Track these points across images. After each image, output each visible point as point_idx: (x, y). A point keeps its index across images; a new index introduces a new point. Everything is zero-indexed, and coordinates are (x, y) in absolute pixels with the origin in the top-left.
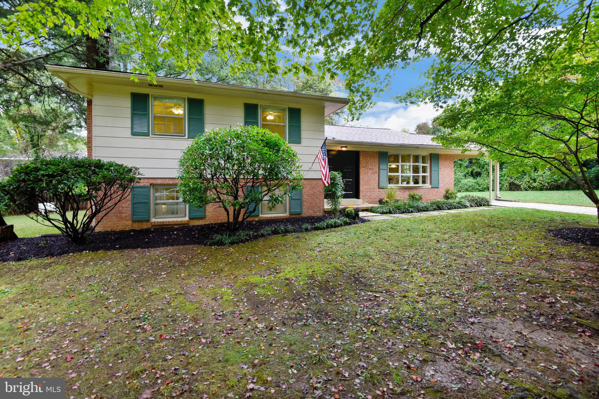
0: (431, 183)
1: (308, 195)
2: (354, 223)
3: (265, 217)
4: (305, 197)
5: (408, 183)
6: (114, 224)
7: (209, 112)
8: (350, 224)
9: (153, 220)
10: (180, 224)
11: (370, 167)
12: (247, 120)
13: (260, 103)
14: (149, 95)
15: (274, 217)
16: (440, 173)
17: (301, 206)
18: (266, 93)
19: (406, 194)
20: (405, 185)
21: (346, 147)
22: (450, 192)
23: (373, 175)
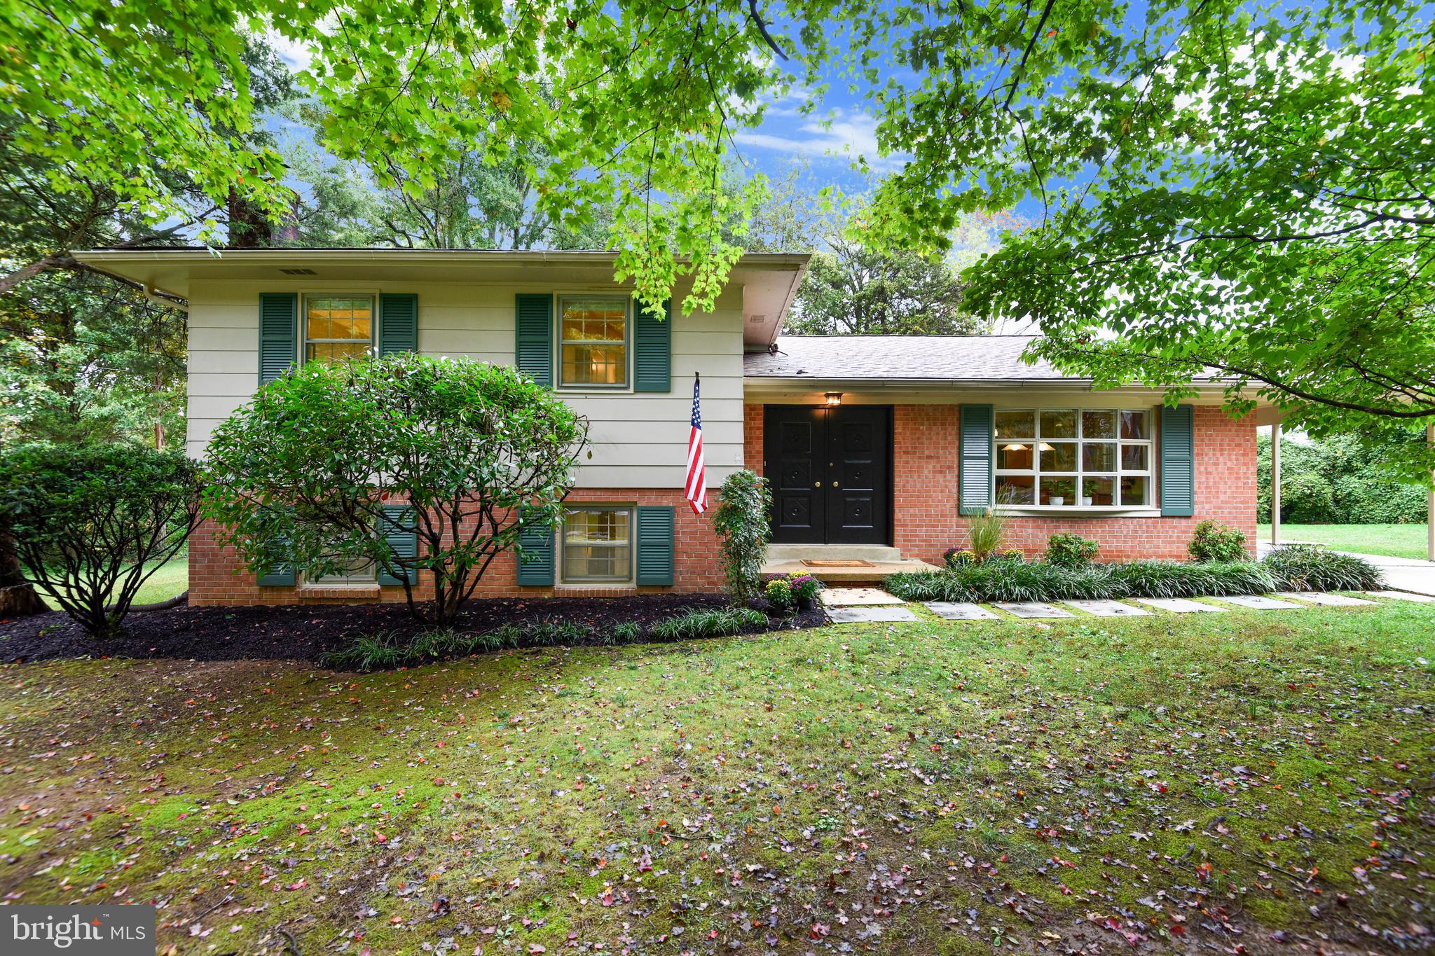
0: (1159, 503)
1: (693, 535)
2: (775, 628)
3: (569, 592)
4: (683, 539)
5: (1070, 499)
6: (224, 591)
7: (430, 324)
8: (759, 629)
9: (308, 586)
10: (360, 599)
11: (927, 452)
12: (523, 338)
13: (557, 290)
14: (296, 294)
15: (592, 592)
16: (1199, 468)
17: (671, 565)
18: (550, 263)
19: (1042, 537)
20: (1058, 505)
21: (839, 396)
22: (1211, 534)
23: (940, 477)
